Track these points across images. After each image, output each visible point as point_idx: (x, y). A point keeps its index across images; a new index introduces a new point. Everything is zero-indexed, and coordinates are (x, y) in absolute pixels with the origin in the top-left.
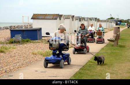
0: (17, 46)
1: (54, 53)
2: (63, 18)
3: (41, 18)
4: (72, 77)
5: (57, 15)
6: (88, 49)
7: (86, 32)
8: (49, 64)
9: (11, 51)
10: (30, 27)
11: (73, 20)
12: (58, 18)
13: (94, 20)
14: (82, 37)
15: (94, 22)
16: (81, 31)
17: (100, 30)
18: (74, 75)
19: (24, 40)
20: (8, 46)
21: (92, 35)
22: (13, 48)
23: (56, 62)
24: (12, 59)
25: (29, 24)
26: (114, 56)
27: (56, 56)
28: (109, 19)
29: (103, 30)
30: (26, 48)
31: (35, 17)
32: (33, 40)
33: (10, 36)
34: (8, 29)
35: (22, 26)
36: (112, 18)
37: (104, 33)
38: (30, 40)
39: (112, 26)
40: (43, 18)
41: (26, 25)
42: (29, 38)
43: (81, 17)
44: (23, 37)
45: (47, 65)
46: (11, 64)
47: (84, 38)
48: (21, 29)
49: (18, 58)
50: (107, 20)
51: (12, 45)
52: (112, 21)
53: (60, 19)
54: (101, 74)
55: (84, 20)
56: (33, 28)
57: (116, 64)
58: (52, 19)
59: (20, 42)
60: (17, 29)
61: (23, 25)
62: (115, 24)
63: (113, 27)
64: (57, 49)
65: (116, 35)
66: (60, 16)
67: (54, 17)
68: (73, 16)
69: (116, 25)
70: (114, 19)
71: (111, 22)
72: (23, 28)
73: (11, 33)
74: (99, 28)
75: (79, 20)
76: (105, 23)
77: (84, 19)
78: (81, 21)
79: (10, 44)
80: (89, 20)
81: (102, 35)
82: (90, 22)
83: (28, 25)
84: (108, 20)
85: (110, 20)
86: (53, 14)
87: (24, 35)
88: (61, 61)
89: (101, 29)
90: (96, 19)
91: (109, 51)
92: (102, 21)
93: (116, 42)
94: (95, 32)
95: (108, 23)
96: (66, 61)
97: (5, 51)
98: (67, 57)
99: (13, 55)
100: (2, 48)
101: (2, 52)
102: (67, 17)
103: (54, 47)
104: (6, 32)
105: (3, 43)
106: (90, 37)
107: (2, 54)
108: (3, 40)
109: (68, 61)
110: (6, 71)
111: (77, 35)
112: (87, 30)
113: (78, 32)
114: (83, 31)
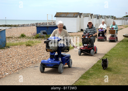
2: (83, 16)
3: (63, 16)
4: (90, 68)
6: (95, 49)
7: (93, 31)
8: (46, 68)
9: (37, 44)
10: (53, 24)
11: (92, 18)
12: (78, 16)
14: (89, 37)
15: (111, 20)
16: (88, 30)
17: (113, 29)
18: (92, 67)
20: (34, 40)
21: (103, 33)
22: (39, 42)
23: (54, 66)
24: (37, 52)
27: (54, 59)
29: (116, 29)
31: (58, 15)
34: (34, 25)
35: (47, 23)
36: (127, 16)
37: (117, 31)
39: (127, 23)
40: (65, 16)
43: (99, 16)
46: (37, 56)
47: (92, 38)
48: (45, 26)
49: (43, 51)
50: (123, 18)
51: (38, 40)
53: (80, 17)
54: (117, 66)
56: (56, 25)
58: (73, 17)
59: (44, 37)
60: (42, 26)
61: (47, 22)
66: (80, 14)
67: (75, 15)
68: (92, 14)
71: (127, 20)
73: (37, 29)
74: (112, 26)
75: (97, 18)
78: (99, 19)
79: (36, 39)
80: (106, 17)
82: (107, 20)
83: (51, 23)
85: (125, 18)
86: (74, 13)
88: (59, 65)
89: (114, 27)
90: (112, 17)
91: (125, 46)
92: (118, 19)
94: (106, 30)
95: (124, 21)
96: (67, 64)
97: (32, 45)
98: (68, 60)
99: (38, 49)
100: (29, 42)
101: (29, 45)
102: (87, 15)
103: (51, 49)
104: (33, 28)
105: (30, 38)
106: (100, 35)
107: (29, 47)
108: (30, 35)
109: (68, 64)
110: (32, 62)
111: (83, 34)
112: (95, 29)
113: (85, 31)
114: (91, 29)
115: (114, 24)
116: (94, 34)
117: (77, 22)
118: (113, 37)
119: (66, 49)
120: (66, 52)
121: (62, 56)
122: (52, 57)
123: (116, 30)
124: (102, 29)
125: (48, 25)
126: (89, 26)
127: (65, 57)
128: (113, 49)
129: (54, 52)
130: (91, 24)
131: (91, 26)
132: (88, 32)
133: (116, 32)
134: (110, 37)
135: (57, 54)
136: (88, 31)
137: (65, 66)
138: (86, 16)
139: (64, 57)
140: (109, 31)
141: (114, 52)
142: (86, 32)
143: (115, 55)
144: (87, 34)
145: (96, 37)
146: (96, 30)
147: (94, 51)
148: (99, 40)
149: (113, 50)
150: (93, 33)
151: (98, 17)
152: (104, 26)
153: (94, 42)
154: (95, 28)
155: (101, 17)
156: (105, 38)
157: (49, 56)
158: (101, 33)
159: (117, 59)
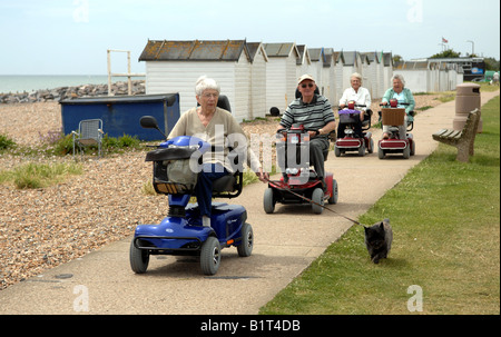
0: (88, 163)
1: (176, 210)
2: (261, 56)
3: (176, 56)
4: (298, 278)
5: (236, 42)
6: (330, 188)
7: (321, 115)
8: (152, 258)
9: (66, 181)
10: (136, 89)
11: (299, 63)
12: (243, 54)
13: (381, 60)
15: (381, 70)
16: (300, 111)
17: (395, 104)
18: (305, 271)
19: (114, 140)
20: (53, 163)
22: (73, 172)
23: (185, 246)
24: (68, 214)
25: (132, 79)
26: (459, 198)
27: (184, 222)
28: (438, 56)
29: (407, 104)
30: (120, 169)
31: (156, 53)
32: (146, 141)
33: (61, 125)
34: (52, 98)
35: (106, 87)
36: (448, 54)
37: (412, 114)
38: (134, 140)
39: (450, 83)
40: (186, 55)
41: (119, 84)
42: (132, 134)
43: (330, 52)
44: (110, 131)
45: (145, 260)
46: (64, 230)
47: (314, 143)
48: (100, 98)
49: (90, 207)
50: (430, 61)
51: (68, 161)
52: (448, 65)
53: (250, 60)
55: (340, 62)
56: (147, 93)
57: (465, 230)
58: (220, 60)
59: (97, 149)
60: (86, 99)
61: (109, 82)
62: (461, 76)
63: (453, 87)
64: (189, 192)
65: (465, 118)
66: (250, 49)
67: (228, 53)
68: (301, 48)
69: (466, 79)
70: (457, 56)
71: (447, 70)
72: (111, 94)
73: (64, 114)
74: (391, 95)
75: (321, 62)
76: (422, 72)
77: (342, 57)
78: (329, 66)
79: (61, 155)
80: (359, 60)
81: (406, 123)
82: (364, 70)
83: (126, 85)
84: (433, 61)
85: (440, 60)
87: (114, 120)
88: (205, 241)
90: (387, 56)
91: (440, 181)
92: (410, 66)
93: (467, 143)
94: (369, 112)
95: (434, 73)
96: (232, 241)
97: (43, 182)
98: (236, 226)
99: (72, 199)
100: (30, 169)
101: (30, 185)
102: (278, 52)
103: (174, 184)
104: (45, 111)
105: (36, 152)
106: (346, 132)
107: (31, 194)
108: (32, 140)
109: (239, 243)
110: (45, 259)
111: (280, 127)
112: (328, 107)
113: (288, 114)
114: (311, 109)
115: (399, 87)
116: (322, 126)
117: (237, 81)
118: (394, 139)
119: (231, 183)
120: (230, 196)
121: (215, 213)
122: (176, 213)
123: (407, 110)
124: (352, 107)
125: (111, 96)
126: (304, 94)
127: (226, 215)
128: (392, 195)
129: (185, 196)
130: (311, 86)
131: (311, 93)
132: (300, 119)
133: (406, 118)
134: (385, 138)
135: (196, 205)
136: (299, 115)
137: (225, 250)
138: (277, 56)
139: (221, 218)
140: (380, 113)
141: (395, 205)
142: (291, 120)
143: (401, 218)
144: (294, 127)
145: (333, 140)
146: (331, 111)
147: (325, 193)
148: (341, 152)
149: (392, 200)
150: (319, 124)
151: (327, 59)
152: (358, 94)
153: (325, 159)
154: (328, 103)
155: (340, 57)
156: (368, 142)
157: (166, 209)
158: (350, 125)
159: (410, 236)
